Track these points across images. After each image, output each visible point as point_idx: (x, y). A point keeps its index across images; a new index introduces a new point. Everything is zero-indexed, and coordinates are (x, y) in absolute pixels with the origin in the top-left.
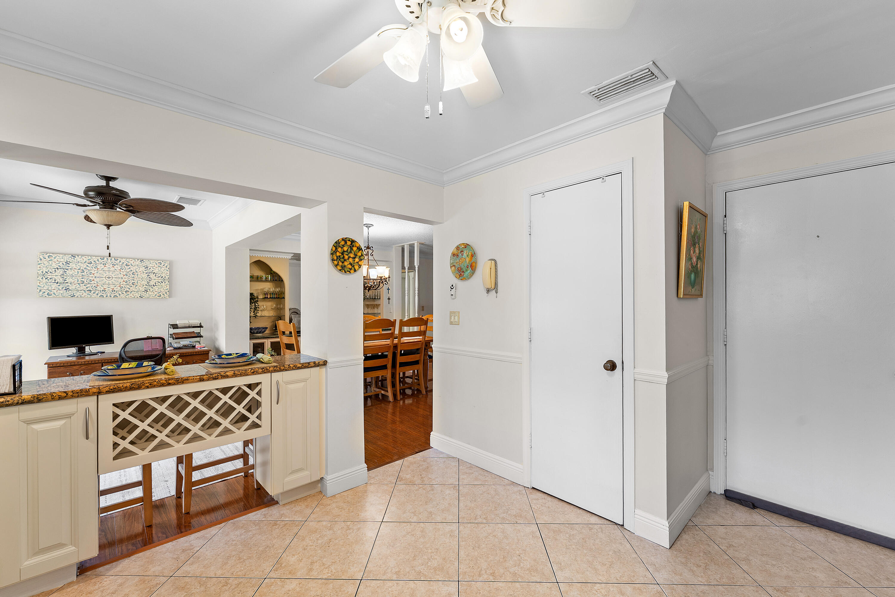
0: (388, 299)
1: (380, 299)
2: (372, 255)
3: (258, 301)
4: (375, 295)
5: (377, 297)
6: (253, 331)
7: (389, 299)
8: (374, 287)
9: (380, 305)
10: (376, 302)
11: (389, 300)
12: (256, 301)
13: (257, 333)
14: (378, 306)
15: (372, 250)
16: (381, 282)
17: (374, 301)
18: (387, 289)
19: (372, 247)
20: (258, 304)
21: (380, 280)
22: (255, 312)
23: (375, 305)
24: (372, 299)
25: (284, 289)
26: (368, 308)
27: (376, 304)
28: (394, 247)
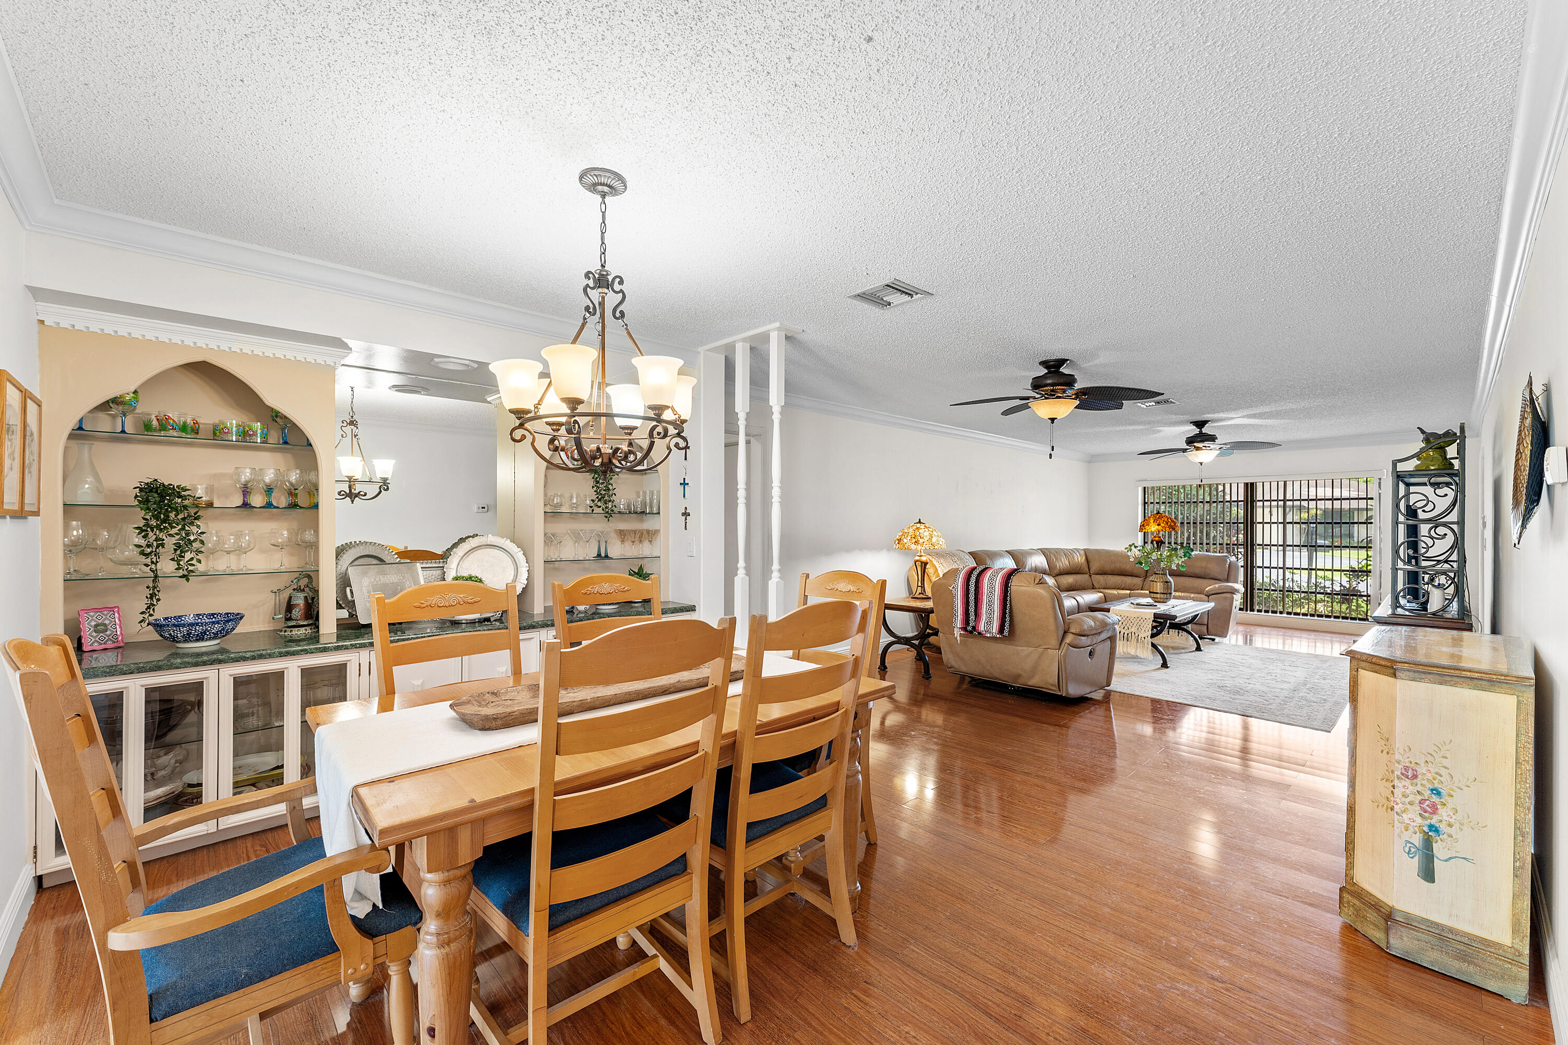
0: (684, 514)
1: (659, 513)
2: (618, 315)
3: (197, 518)
4: (644, 504)
5: (651, 507)
6: (170, 634)
7: (686, 514)
8: (626, 458)
9: (656, 532)
10: (649, 524)
11: (686, 519)
12: (189, 516)
13: (186, 641)
14: (650, 535)
15: (622, 291)
16: (659, 434)
17: (642, 521)
18: (681, 484)
19: (618, 280)
20: (198, 527)
21: (655, 423)
22: (186, 559)
23: (645, 533)
24: (636, 513)
25: (318, 476)
26: (623, 541)
27: (648, 532)
28: (702, 355)
